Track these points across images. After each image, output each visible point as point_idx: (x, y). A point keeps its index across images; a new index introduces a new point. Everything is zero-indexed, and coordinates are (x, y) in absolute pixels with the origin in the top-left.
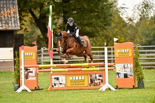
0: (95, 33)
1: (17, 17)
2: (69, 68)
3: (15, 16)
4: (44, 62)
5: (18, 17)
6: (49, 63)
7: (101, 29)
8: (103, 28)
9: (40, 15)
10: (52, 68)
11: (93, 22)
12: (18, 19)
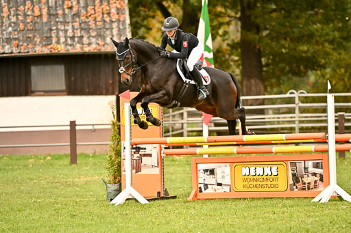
0: (319, 59)
1: (124, 22)
3: (122, 19)
4: (189, 131)
5: (128, 21)
6: (200, 133)
7: (334, 49)
8: (338, 46)
9: (184, 13)
10: (206, 147)
11: (314, 31)
12: (127, 26)
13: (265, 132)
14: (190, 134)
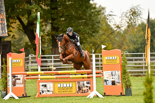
0: (83, 41)
1: (4, 24)
2: (57, 76)
3: (3, 23)
4: (31, 69)
5: (6, 24)
6: (37, 70)
7: (89, 36)
8: (91, 35)
9: (28, 22)
10: (39, 75)
11: (81, 29)
12: (6, 26)
13: (61, 69)
14: (32, 70)
